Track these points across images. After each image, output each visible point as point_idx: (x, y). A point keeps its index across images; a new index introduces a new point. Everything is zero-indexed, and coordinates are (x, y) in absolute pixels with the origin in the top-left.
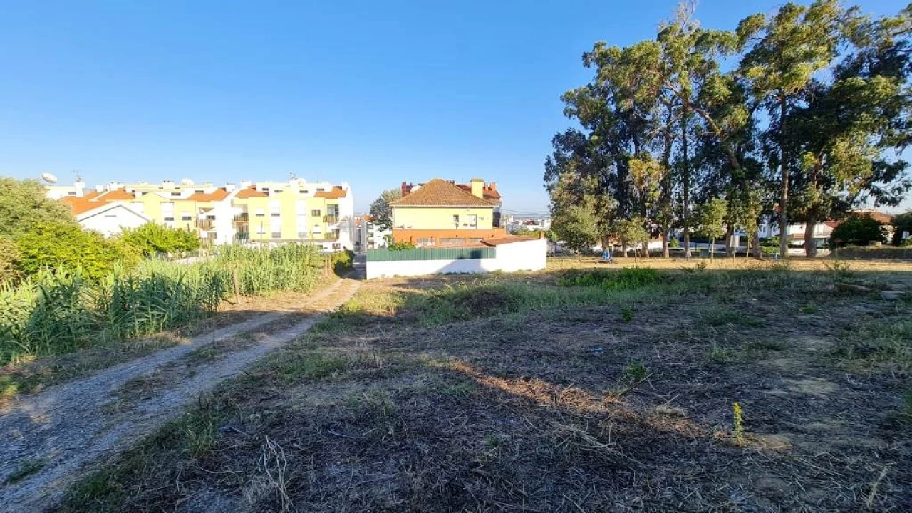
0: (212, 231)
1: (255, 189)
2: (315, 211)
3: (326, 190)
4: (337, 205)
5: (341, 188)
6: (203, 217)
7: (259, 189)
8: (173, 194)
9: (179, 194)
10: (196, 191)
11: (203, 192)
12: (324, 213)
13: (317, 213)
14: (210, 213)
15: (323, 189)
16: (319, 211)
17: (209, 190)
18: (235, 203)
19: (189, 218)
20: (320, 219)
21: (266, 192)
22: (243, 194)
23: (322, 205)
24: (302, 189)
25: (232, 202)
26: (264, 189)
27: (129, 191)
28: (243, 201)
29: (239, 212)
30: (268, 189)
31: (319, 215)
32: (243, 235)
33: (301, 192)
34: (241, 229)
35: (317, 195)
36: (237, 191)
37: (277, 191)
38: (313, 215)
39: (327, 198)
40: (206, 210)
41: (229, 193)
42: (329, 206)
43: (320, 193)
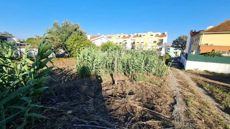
0: (126, 47)
1: (138, 35)
2: (155, 41)
3: (159, 35)
4: (162, 40)
5: (164, 34)
6: (124, 43)
7: (139, 35)
8: (119, 37)
9: (120, 37)
10: (124, 36)
11: (125, 36)
12: (157, 42)
13: (155, 42)
14: (126, 42)
15: (158, 35)
16: (156, 41)
17: (126, 36)
18: (132, 39)
19: (121, 43)
20: (156, 44)
21: (141, 36)
22: (134, 37)
23: (157, 39)
24: (151, 34)
25: (131, 39)
26: (140, 35)
27: (111, 37)
28: (134, 38)
29: (133, 42)
30: (141, 35)
31: (156, 43)
32: (133, 48)
33: (151, 35)
34: (133, 47)
35: (156, 36)
36: (133, 36)
37: (144, 35)
38: (154, 43)
39: (159, 37)
40: (125, 41)
41: (131, 36)
42: (160, 40)
43: (157, 35)
